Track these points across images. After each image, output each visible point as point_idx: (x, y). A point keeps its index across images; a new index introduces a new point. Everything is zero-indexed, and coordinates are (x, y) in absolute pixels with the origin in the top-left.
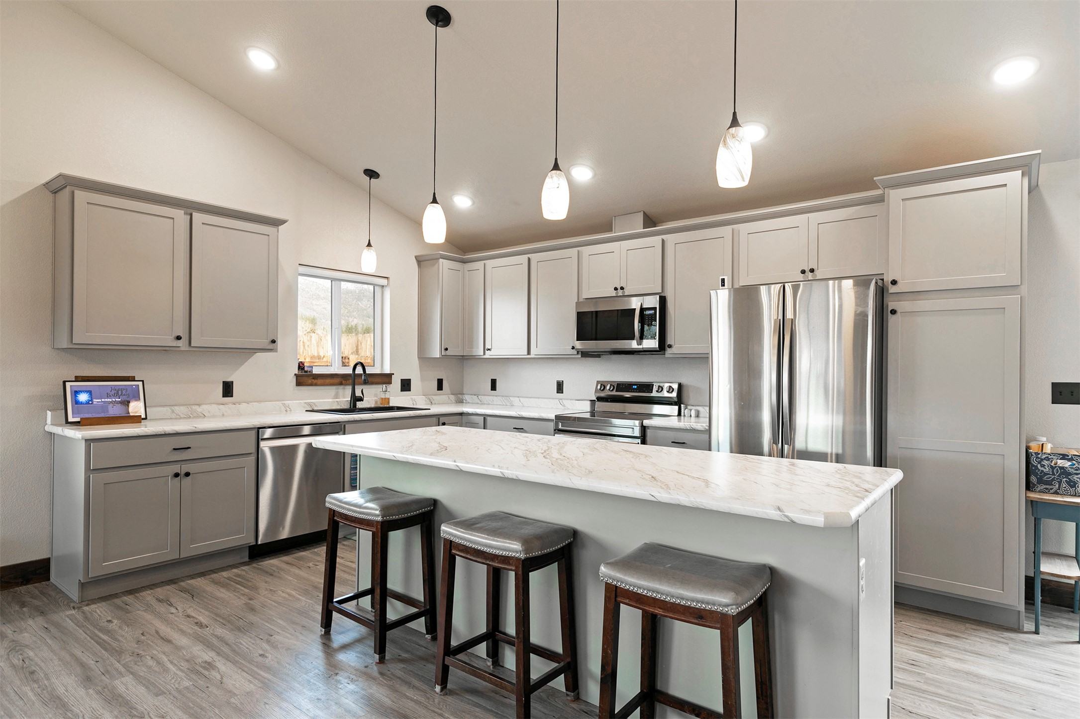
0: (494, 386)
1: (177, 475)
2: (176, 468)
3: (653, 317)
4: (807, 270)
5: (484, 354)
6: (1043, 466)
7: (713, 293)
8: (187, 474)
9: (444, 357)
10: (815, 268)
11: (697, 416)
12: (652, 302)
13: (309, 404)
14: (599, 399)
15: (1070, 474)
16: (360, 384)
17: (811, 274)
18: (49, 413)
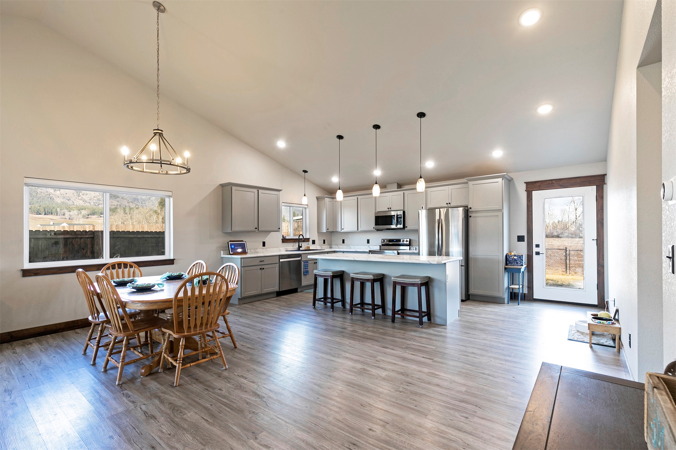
0: (343, 242)
1: (261, 269)
2: (260, 267)
3: (401, 218)
4: (448, 203)
5: (341, 231)
6: (510, 259)
7: (420, 211)
8: (263, 269)
9: (327, 232)
10: (450, 202)
11: (416, 249)
12: (401, 213)
13: (286, 249)
14: (383, 245)
15: (517, 260)
16: (301, 242)
17: (449, 204)
18: (222, 252)
